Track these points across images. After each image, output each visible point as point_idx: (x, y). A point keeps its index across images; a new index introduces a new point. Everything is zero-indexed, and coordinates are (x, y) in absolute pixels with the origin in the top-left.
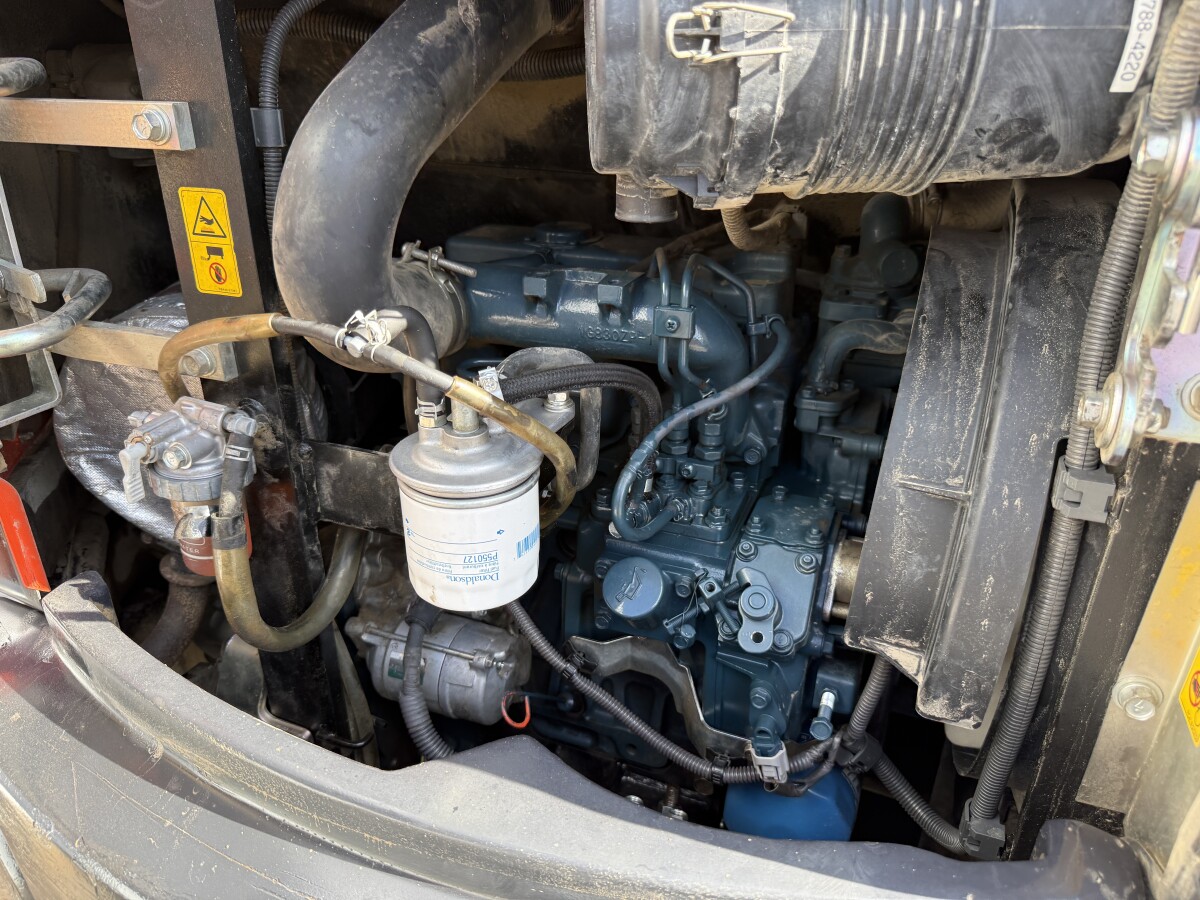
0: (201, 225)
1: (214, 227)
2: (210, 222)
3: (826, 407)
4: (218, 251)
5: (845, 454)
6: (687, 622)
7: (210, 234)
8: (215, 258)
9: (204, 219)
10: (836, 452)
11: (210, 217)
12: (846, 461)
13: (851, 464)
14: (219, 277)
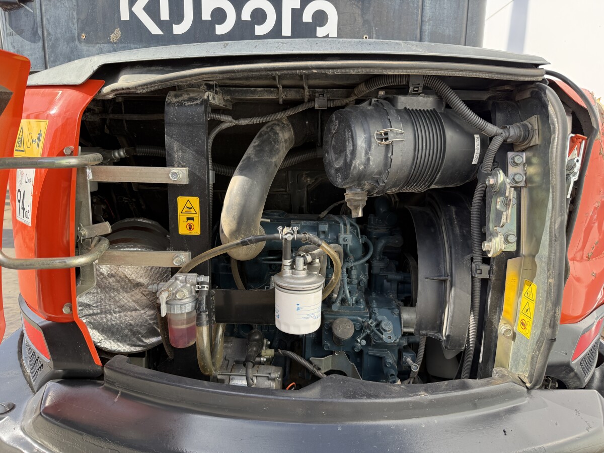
0: (186, 210)
1: (192, 210)
2: (191, 208)
3: (382, 265)
4: (192, 219)
5: (389, 281)
6: (363, 339)
7: (190, 213)
8: (189, 221)
9: (187, 207)
10: (385, 281)
11: (191, 207)
12: (389, 284)
13: (391, 285)
14: (190, 228)
